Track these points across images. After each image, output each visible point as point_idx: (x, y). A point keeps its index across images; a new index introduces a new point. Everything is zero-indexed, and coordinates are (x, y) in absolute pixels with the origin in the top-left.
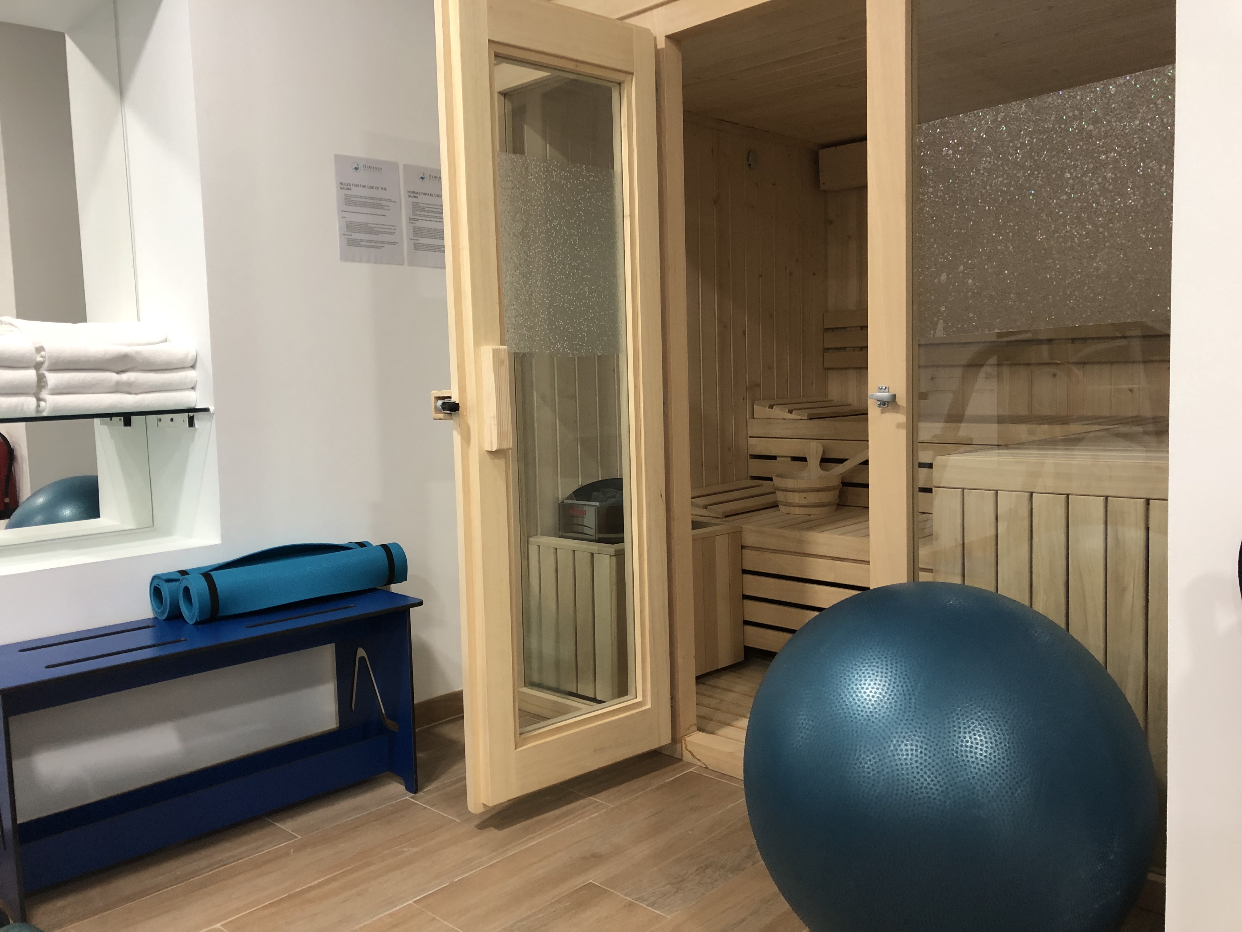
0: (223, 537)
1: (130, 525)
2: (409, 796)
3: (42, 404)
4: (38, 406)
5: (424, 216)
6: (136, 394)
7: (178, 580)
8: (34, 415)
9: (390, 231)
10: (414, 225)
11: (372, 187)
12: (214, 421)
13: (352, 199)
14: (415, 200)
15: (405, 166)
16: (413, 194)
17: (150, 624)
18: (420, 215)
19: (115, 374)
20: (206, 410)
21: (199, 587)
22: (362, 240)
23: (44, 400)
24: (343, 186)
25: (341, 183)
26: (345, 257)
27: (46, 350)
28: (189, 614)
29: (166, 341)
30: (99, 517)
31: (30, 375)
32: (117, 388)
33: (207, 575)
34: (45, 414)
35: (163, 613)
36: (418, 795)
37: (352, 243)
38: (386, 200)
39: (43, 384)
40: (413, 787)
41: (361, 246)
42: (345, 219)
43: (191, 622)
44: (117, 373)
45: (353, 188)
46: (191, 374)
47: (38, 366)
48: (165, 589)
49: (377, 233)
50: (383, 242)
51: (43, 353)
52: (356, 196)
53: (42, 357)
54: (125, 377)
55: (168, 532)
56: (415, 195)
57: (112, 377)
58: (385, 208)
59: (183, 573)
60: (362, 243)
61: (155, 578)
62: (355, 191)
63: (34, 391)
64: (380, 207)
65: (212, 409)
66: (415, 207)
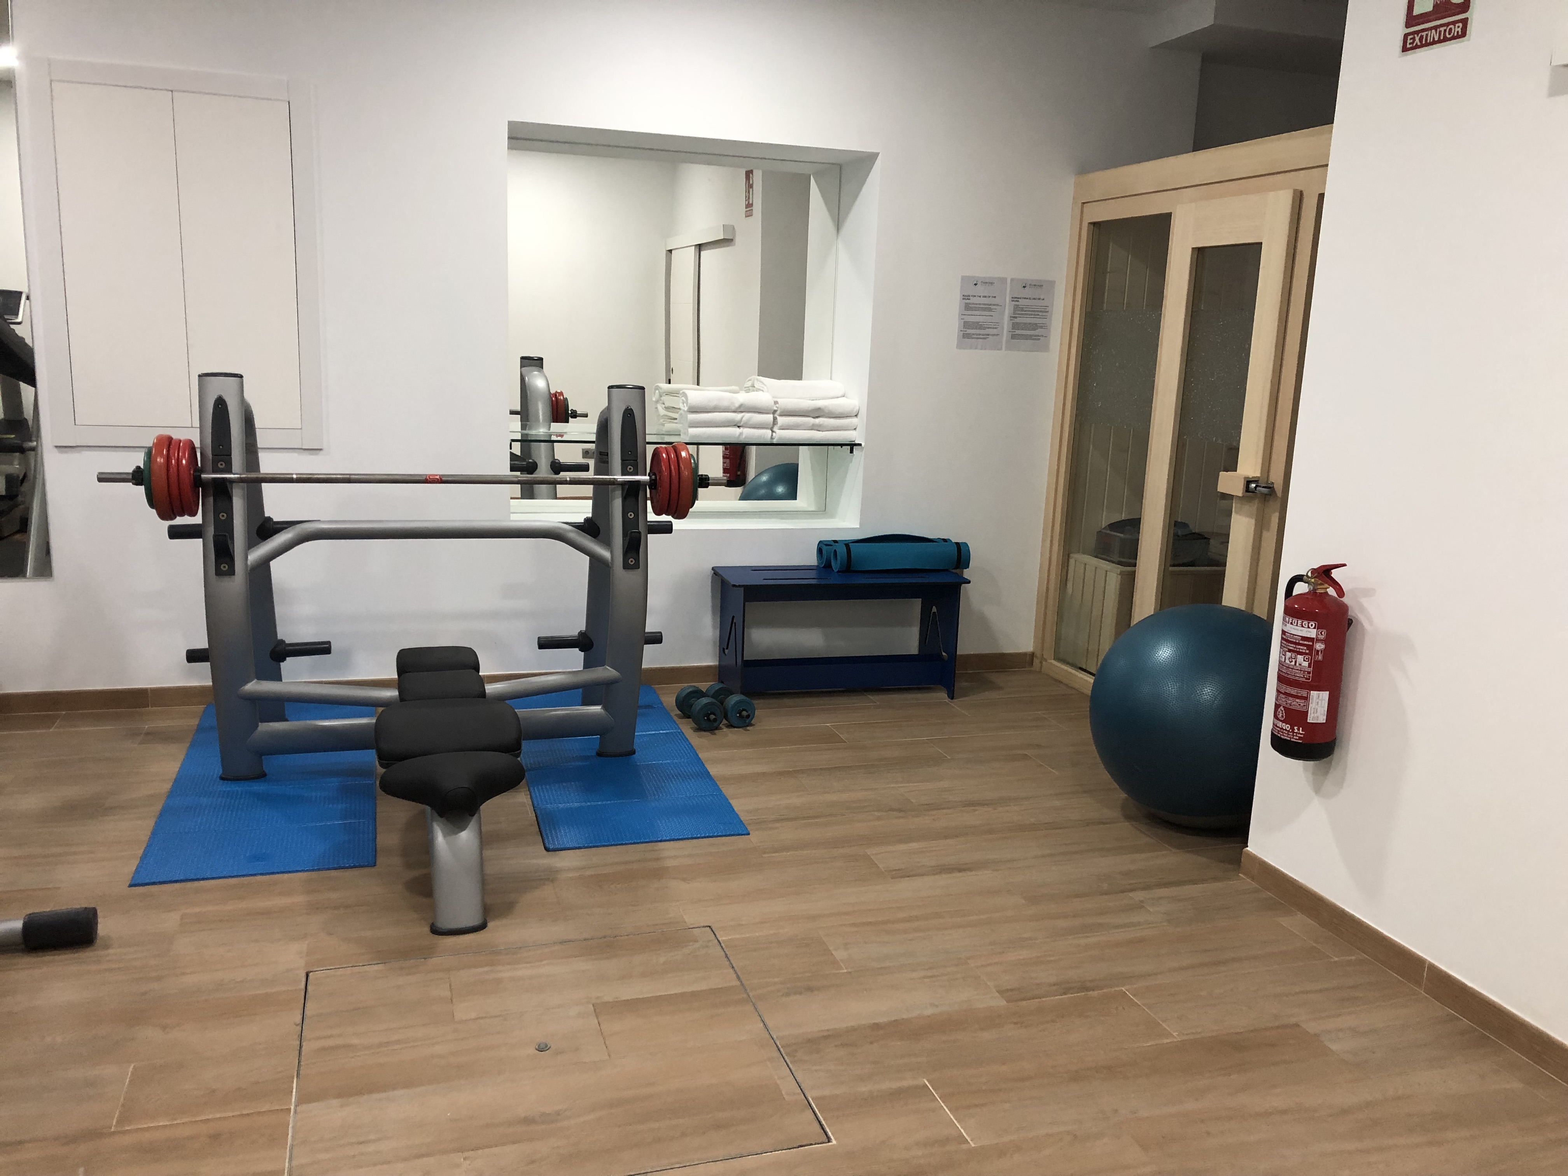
0: (861, 524)
1: (812, 508)
2: (947, 700)
3: (774, 434)
4: (772, 435)
5: (1022, 314)
6: (822, 431)
7: (831, 545)
8: (768, 441)
9: (995, 326)
10: (1013, 321)
11: (985, 297)
12: (864, 452)
13: (970, 306)
14: (1017, 303)
15: (1012, 280)
16: (1015, 299)
17: (815, 568)
18: (1019, 314)
19: (812, 419)
20: (860, 445)
21: (842, 551)
22: (973, 334)
23: (775, 432)
24: (965, 297)
25: (963, 296)
26: (960, 346)
27: (779, 403)
28: (836, 566)
29: (844, 396)
30: (796, 499)
31: (770, 417)
32: (813, 428)
33: (847, 544)
34: (775, 441)
35: (822, 563)
36: (953, 700)
37: (966, 336)
38: (994, 305)
39: (776, 423)
40: (951, 696)
41: (973, 338)
42: (963, 320)
43: (836, 571)
44: (814, 418)
45: (971, 298)
46: (854, 421)
47: (774, 412)
48: (824, 548)
49: (985, 329)
50: (988, 335)
51: (777, 405)
52: (973, 304)
53: (777, 407)
54: (817, 421)
55: (832, 516)
56: (1017, 299)
57: (810, 421)
58: (993, 310)
59: (835, 541)
60: (973, 336)
61: (820, 542)
62: (973, 300)
63: (771, 427)
64: (990, 310)
65: (863, 444)
66: (1016, 308)
